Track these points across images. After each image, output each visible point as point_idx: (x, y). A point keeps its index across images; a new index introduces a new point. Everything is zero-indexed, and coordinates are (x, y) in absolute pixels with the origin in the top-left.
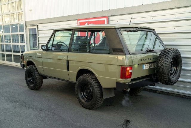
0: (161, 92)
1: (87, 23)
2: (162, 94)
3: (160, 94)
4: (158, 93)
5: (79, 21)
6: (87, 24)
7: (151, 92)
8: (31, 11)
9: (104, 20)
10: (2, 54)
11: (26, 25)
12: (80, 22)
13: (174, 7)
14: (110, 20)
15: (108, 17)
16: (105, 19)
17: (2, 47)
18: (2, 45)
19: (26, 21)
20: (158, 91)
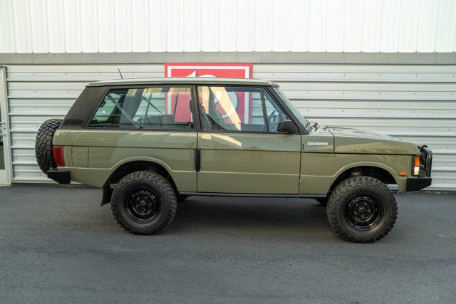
6: (194, 74)
13: (380, 63)
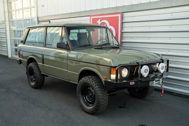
0: (178, 94)
1: (100, 19)
2: (179, 96)
3: (177, 97)
4: (174, 95)
5: (92, 17)
7: (167, 93)
8: (43, 6)
9: (118, 17)
10: (15, 49)
11: (38, 21)
12: (92, 19)
14: (124, 16)
15: (122, 14)
16: (119, 15)
17: (16, 42)
18: (16, 40)
19: (39, 16)
20: (175, 93)
